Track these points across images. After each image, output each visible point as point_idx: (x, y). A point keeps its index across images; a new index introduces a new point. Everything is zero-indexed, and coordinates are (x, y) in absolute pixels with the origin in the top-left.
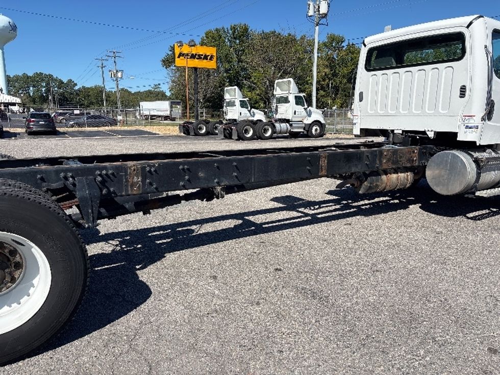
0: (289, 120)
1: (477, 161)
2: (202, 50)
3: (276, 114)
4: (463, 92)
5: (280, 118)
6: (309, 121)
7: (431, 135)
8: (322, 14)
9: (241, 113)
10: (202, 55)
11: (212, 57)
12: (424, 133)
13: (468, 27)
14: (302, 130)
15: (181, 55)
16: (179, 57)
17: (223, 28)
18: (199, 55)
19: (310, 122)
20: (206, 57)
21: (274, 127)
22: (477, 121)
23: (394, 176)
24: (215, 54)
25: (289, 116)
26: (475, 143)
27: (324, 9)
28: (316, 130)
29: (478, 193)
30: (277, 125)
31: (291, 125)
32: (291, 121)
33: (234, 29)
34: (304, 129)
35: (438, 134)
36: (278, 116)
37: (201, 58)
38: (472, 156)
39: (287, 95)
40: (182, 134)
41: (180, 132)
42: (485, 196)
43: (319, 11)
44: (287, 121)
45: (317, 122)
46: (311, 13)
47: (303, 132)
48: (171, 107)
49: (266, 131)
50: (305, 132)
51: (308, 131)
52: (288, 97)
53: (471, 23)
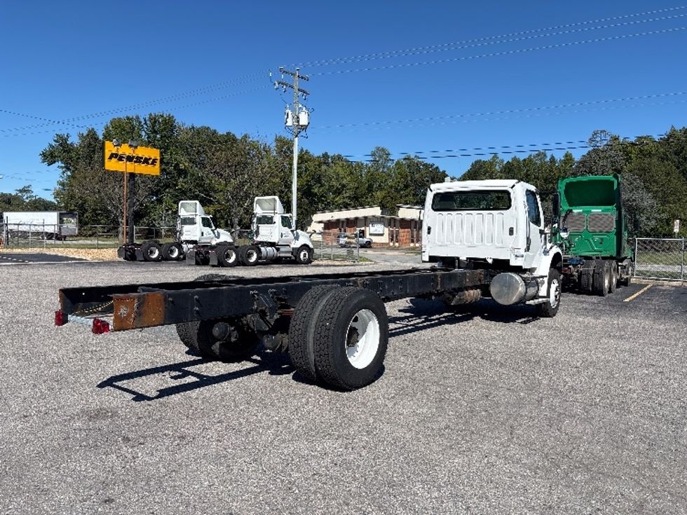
0: (275, 243)
1: (524, 280)
2: (143, 152)
3: (257, 236)
4: (511, 231)
5: (262, 240)
6: (297, 244)
7: (490, 261)
8: (302, 126)
9: (202, 233)
10: (142, 158)
11: (154, 161)
12: (485, 260)
13: (512, 187)
14: (290, 255)
15: (112, 156)
16: (110, 158)
17: (138, 118)
18: (138, 158)
19: (299, 246)
20: (146, 161)
21: (259, 252)
22: (522, 252)
23: (472, 292)
24: (159, 158)
25: (275, 239)
26: (521, 267)
27: (304, 120)
28: (305, 255)
29: (528, 303)
30: (263, 249)
31: (278, 250)
32: (278, 245)
33: (154, 120)
34: (292, 254)
35: (495, 260)
36: (260, 239)
37: (140, 162)
38: (521, 276)
39: (273, 215)
40: (122, 259)
41: (120, 256)
42: (533, 304)
43: (298, 122)
44: (272, 244)
45: (305, 247)
46: (290, 123)
47: (290, 257)
48: (61, 221)
49: (250, 255)
50: (293, 258)
51: (295, 257)
52: (272, 217)
53: (514, 186)
